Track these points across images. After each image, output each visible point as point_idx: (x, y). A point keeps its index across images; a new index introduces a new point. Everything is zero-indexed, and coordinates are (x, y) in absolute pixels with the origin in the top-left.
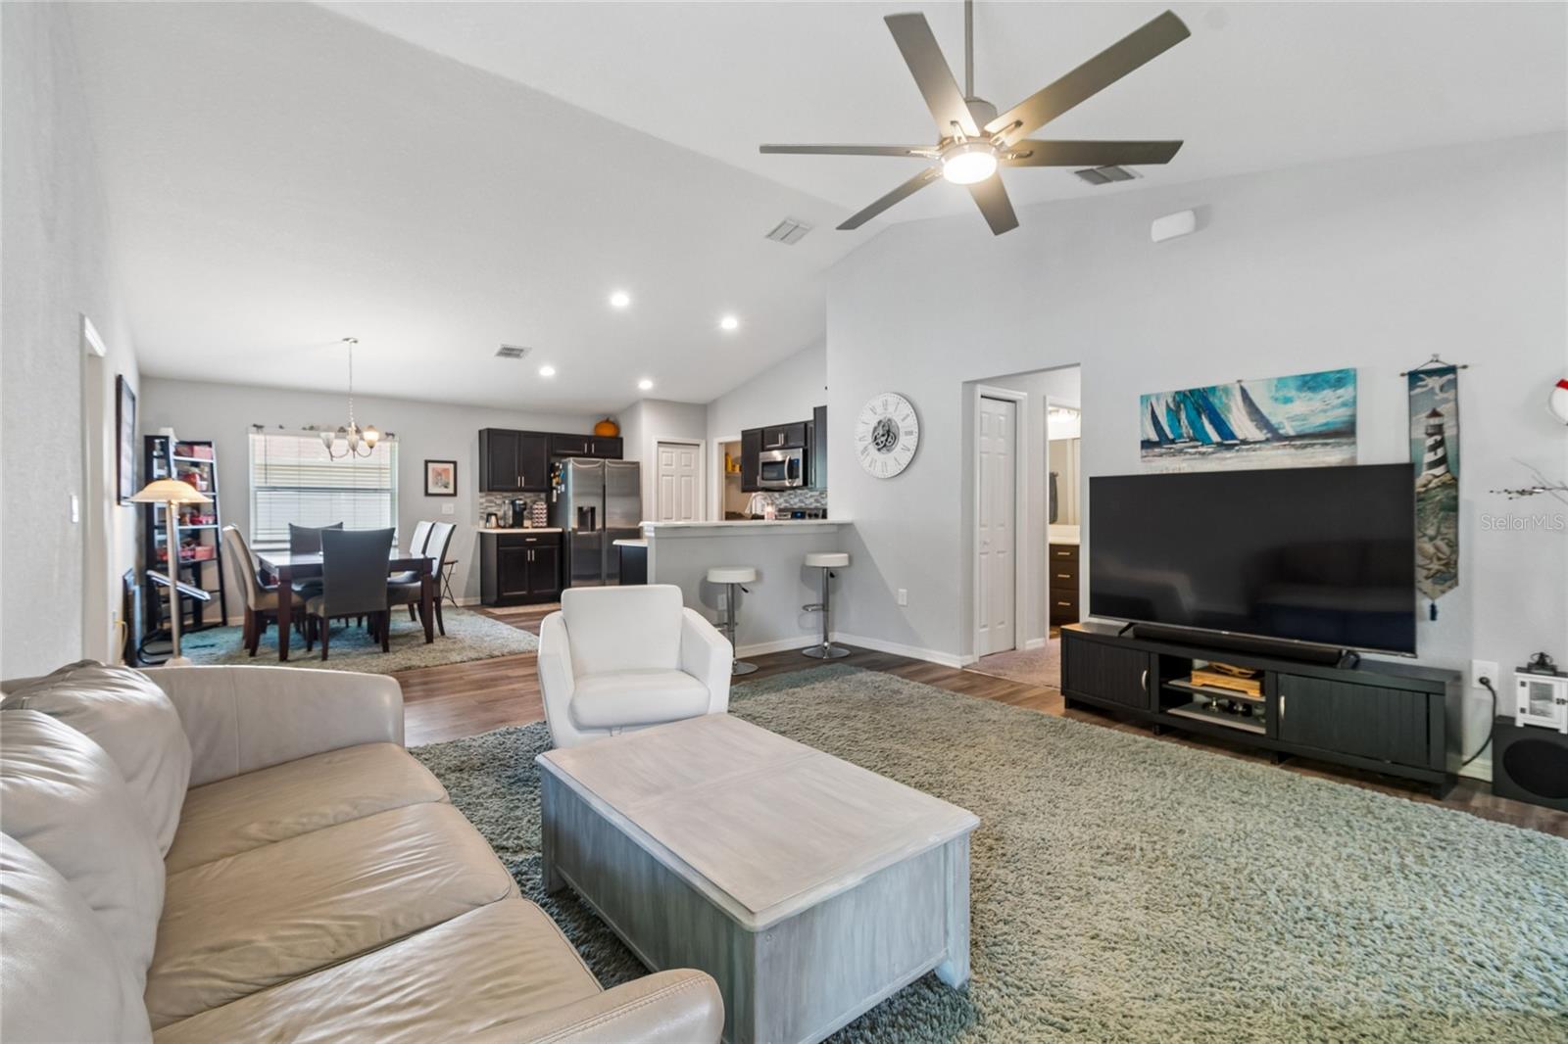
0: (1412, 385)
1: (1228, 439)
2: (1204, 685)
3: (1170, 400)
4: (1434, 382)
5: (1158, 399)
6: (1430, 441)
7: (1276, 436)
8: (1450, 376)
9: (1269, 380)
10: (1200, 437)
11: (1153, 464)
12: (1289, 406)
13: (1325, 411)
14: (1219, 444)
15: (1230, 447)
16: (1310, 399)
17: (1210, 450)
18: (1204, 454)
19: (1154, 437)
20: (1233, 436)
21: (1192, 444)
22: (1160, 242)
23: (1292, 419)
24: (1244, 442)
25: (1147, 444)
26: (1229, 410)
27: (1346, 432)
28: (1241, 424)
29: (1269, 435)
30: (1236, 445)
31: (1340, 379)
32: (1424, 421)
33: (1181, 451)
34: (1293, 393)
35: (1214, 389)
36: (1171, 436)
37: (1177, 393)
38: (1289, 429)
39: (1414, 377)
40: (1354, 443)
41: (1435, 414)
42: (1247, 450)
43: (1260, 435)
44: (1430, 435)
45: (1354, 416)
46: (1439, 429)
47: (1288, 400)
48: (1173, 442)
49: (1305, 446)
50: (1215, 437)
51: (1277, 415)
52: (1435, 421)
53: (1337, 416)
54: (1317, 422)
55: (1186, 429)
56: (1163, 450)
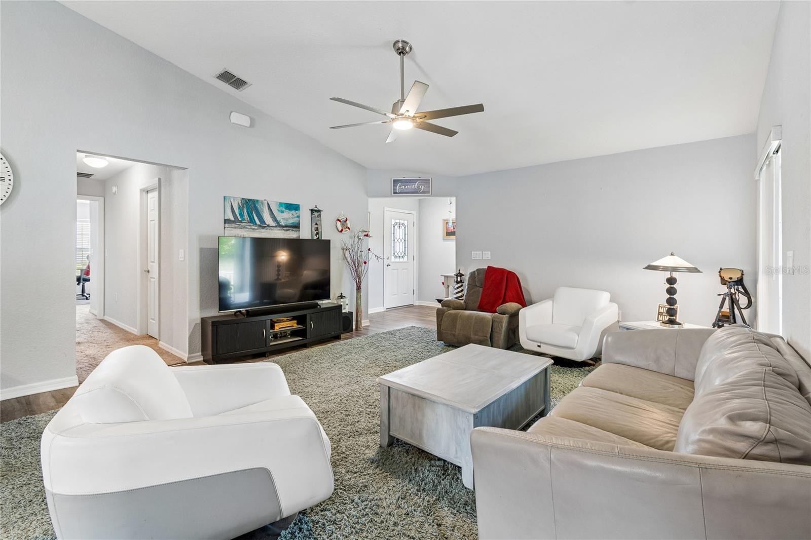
0: (312, 214)
1: (263, 225)
2: (280, 328)
3: (240, 202)
4: (316, 214)
5: (234, 200)
6: (315, 233)
7: (279, 225)
8: (319, 213)
9: (277, 202)
10: (252, 221)
11: (232, 232)
12: (283, 214)
13: (293, 218)
14: (260, 226)
15: (264, 227)
16: (289, 213)
17: (256, 228)
18: (254, 229)
19: (232, 218)
20: (265, 224)
21: (249, 224)
22: (234, 123)
23: (284, 219)
24: (269, 226)
25: (226, 221)
26: (263, 212)
27: (296, 226)
28: (268, 220)
29: (277, 224)
30: (265, 227)
31: (296, 208)
32: (314, 226)
33: (244, 227)
34: (284, 210)
35: (258, 201)
36: (240, 219)
37: (243, 199)
38: (282, 223)
39: (312, 211)
40: (299, 231)
41: (316, 224)
42: (270, 229)
43: (272, 224)
44: (316, 230)
45: (299, 221)
46: (317, 229)
47: (282, 212)
48: (241, 222)
49: (287, 230)
50: (258, 222)
51: (279, 217)
52: (316, 226)
53: (295, 220)
54: (291, 221)
55: (246, 217)
56: (236, 226)
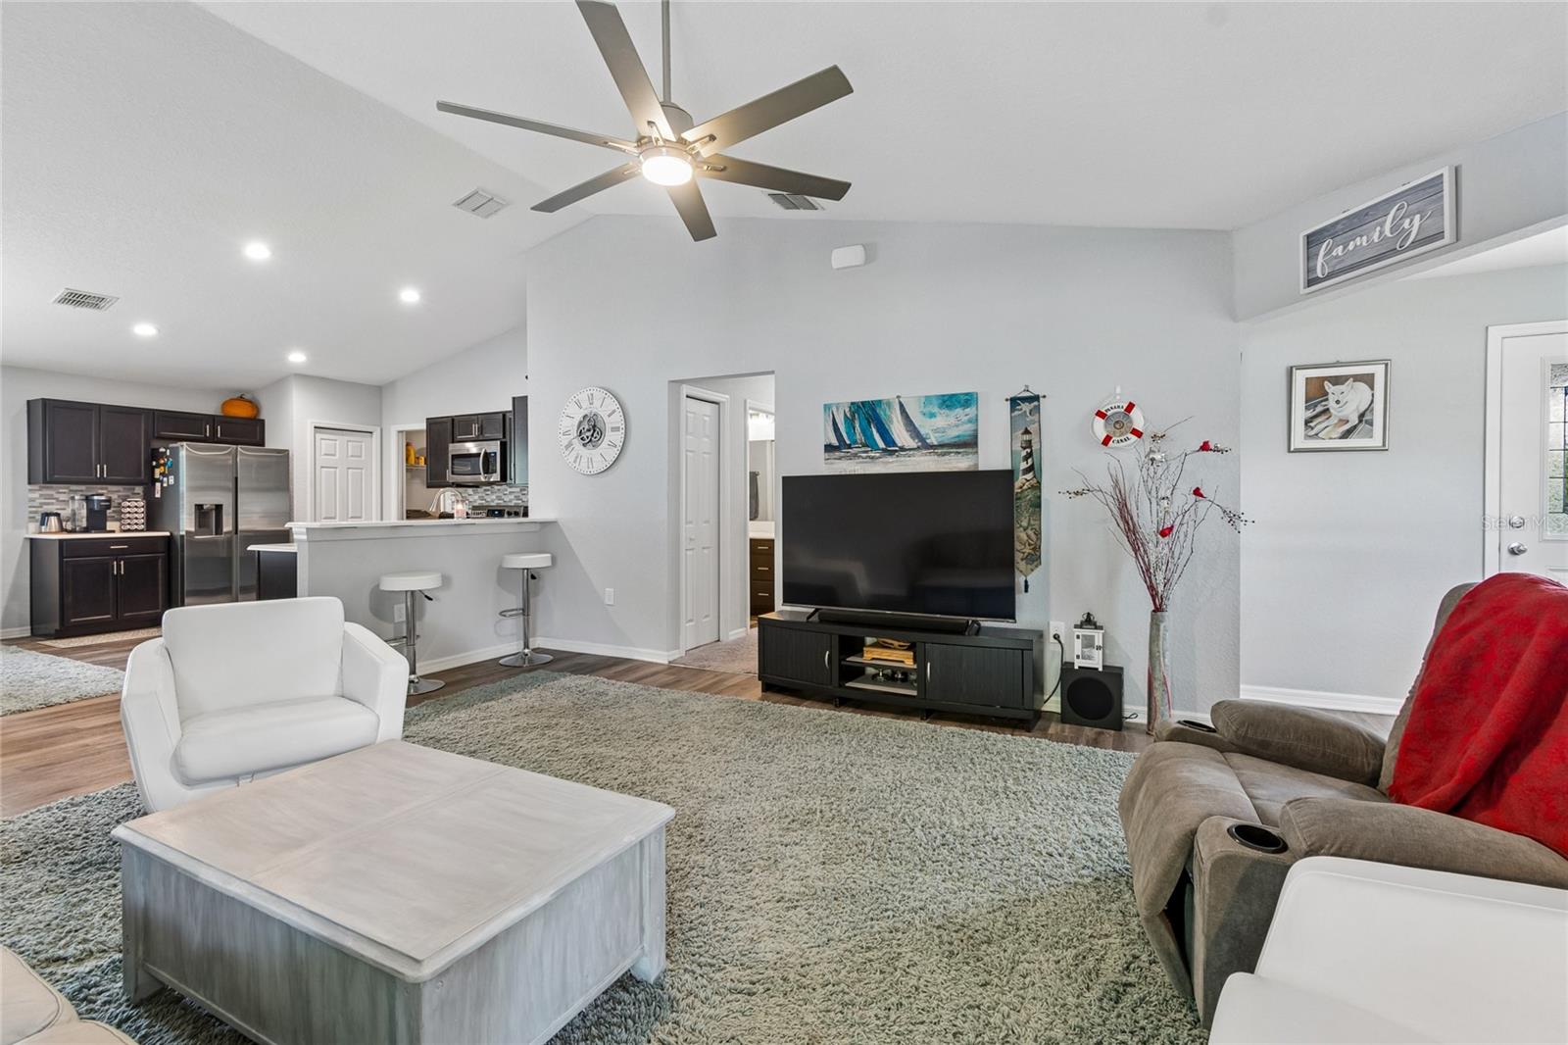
0: (1013, 409)
1: (891, 448)
2: (873, 659)
3: (847, 410)
4: (1026, 407)
5: (838, 409)
6: (1024, 453)
7: (925, 445)
8: (1036, 403)
9: (920, 397)
10: (869, 444)
11: (835, 466)
12: (933, 420)
13: (957, 426)
14: (884, 450)
15: (891, 453)
16: (947, 416)
17: (878, 455)
18: (873, 458)
19: (835, 442)
20: (895, 444)
21: (863, 449)
22: (838, 269)
23: (936, 431)
24: (902, 449)
25: (829, 448)
26: (891, 422)
27: (970, 443)
28: (901, 435)
29: (920, 444)
30: (896, 451)
31: (967, 400)
32: (1020, 438)
33: (855, 455)
34: (935, 410)
35: (880, 401)
36: (848, 442)
37: (852, 403)
38: (933, 440)
39: (1014, 402)
40: (977, 452)
41: (1027, 432)
42: (904, 456)
43: (912, 443)
44: (1024, 448)
45: (976, 430)
46: (1029, 444)
47: (932, 415)
48: (849, 447)
49: (944, 454)
50: (882, 445)
51: (925, 427)
52: (1027, 437)
53: (964, 430)
54: (953, 434)
55: (859, 436)
56: (842, 454)
